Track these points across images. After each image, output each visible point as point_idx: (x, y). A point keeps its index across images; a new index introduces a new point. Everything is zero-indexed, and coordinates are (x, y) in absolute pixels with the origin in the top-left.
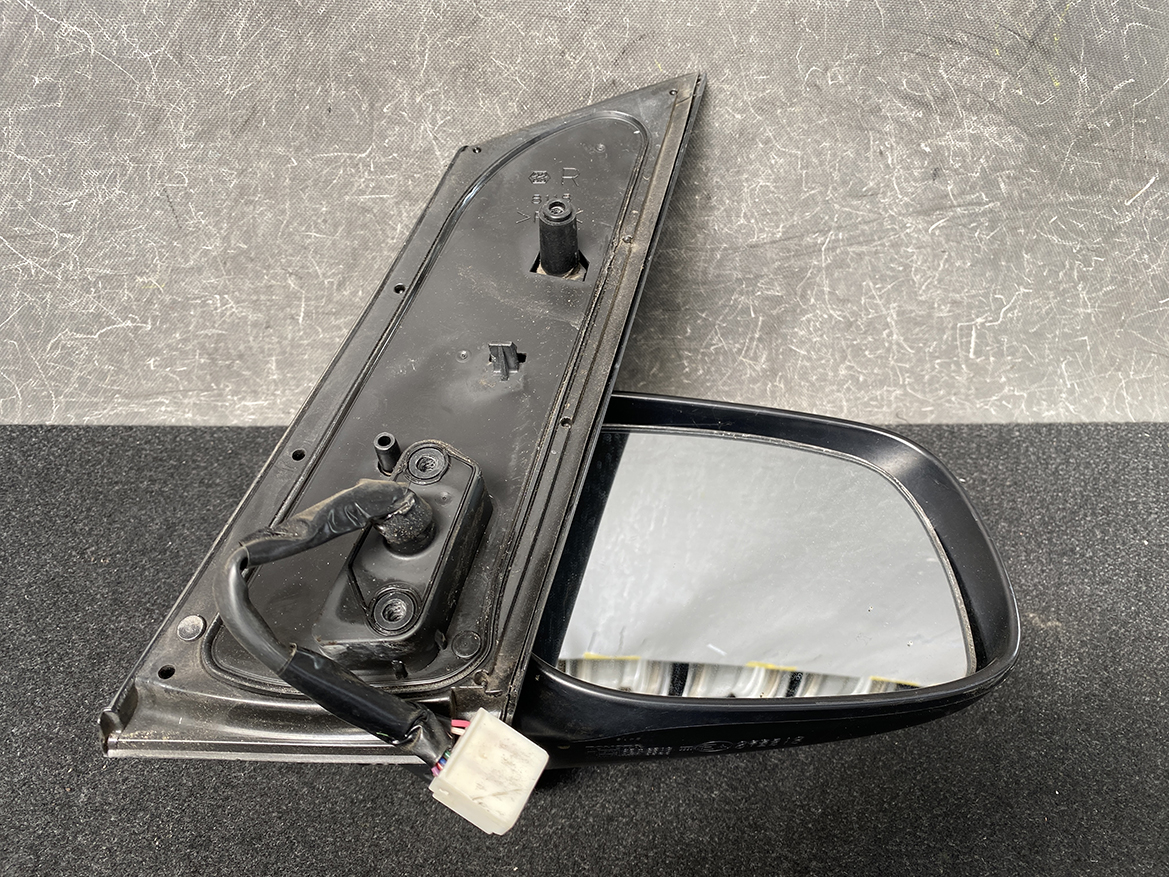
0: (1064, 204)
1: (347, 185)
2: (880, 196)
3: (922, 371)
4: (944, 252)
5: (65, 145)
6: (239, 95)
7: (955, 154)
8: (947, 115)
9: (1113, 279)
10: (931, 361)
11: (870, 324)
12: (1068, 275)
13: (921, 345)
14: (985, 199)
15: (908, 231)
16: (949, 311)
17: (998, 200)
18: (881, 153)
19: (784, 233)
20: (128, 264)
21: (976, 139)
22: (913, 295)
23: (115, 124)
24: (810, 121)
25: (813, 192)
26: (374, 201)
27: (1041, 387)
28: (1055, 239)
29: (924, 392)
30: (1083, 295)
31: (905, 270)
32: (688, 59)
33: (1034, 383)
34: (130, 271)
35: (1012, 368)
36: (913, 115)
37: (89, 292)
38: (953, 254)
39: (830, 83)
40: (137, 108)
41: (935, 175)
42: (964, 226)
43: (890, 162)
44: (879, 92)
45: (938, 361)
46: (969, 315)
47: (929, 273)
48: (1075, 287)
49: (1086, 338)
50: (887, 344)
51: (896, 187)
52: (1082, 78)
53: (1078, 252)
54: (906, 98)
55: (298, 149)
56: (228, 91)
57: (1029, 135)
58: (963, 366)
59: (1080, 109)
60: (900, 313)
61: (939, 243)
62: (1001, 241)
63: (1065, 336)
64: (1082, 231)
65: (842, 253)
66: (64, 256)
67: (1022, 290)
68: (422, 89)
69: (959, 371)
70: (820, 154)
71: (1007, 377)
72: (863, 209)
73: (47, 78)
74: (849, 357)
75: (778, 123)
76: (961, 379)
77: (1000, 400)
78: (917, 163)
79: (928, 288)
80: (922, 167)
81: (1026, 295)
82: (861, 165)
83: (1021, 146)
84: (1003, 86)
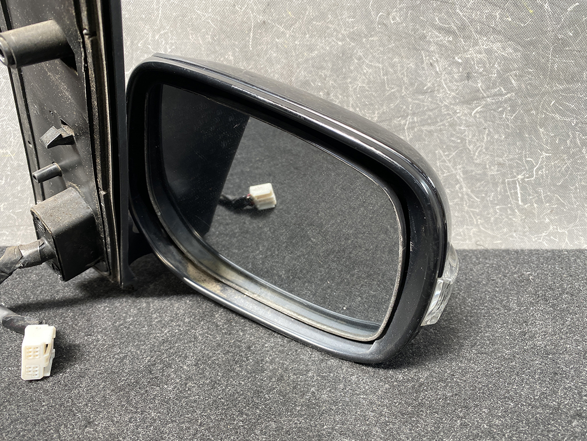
0: (557, 91)
2: (436, 92)
3: (488, 214)
4: (485, 129)
7: (478, 63)
8: (467, 38)
10: (493, 207)
12: (574, 142)
13: (483, 195)
14: (504, 92)
15: (458, 115)
16: (498, 171)
17: (512, 91)
18: (431, 64)
19: (379, 117)
21: (489, 52)
22: (470, 159)
24: (384, 45)
25: (393, 90)
27: (577, 226)
28: (558, 116)
29: (493, 230)
31: (461, 142)
32: (305, 10)
33: (571, 223)
35: (551, 212)
36: (446, 39)
38: (491, 130)
39: (392, 22)
41: (468, 77)
42: (494, 110)
43: (438, 70)
44: (423, 27)
45: (498, 207)
46: (512, 173)
47: (478, 144)
48: (580, 151)
50: (460, 195)
51: (445, 86)
52: (546, 6)
53: (576, 125)
54: (440, 29)
57: (522, 46)
58: (516, 211)
59: (550, 26)
60: (465, 172)
61: (481, 123)
62: (522, 120)
64: (574, 110)
65: (418, 131)
67: (545, 154)
68: (159, 31)
69: (514, 214)
70: (394, 66)
71: (550, 219)
72: (427, 100)
75: (365, 47)
76: (517, 219)
77: (549, 235)
78: (455, 70)
79: (480, 155)
80: (459, 72)
81: (548, 158)
82: (420, 72)
83: (519, 54)
84: (498, 16)
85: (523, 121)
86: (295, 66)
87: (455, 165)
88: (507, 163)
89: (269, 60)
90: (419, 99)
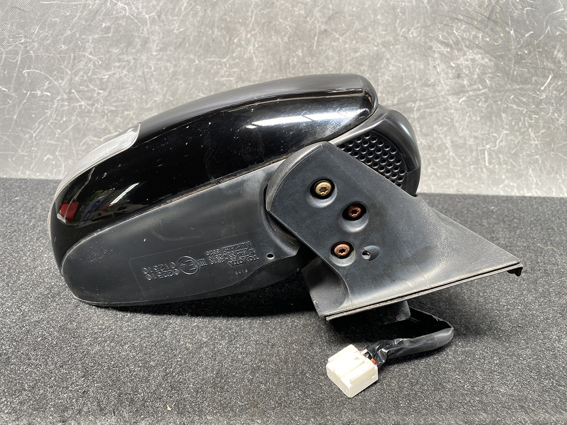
0: (515, 90)
1: (217, 73)
2: (436, 86)
3: (466, 171)
4: (467, 112)
5: (109, 52)
6: (180, 33)
7: (466, 67)
8: (460, 50)
9: (544, 126)
10: (469, 166)
11: (439, 146)
12: (524, 124)
13: (463, 158)
14: (481, 88)
15: (450, 102)
16: (474, 142)
17: (486, 88)
18: (435, 67)
19: (398, 101)
20: (122, 105)
21: (473, 60)
22: (456, 133)
23: (130, 44)
24: (404, 52)
25: (408, 83)
26: (227, 81)
27: (522, 181)
28: (515, 107)
29: (468, 182)
30: (532, 134)
31: (451, 121)
32: (354, 23)
33: (519, 179)
34: (122, 108)
35: (507, 171)
36: (446, 50)
37: (103, 118)
38: (471, 114)
39: (411, 36)
40: (139, 37)
41: (459, 76)
42: (474, 100)
43: (439, 71)
44: (431, 41)
45: (472, 167)
46: (483, 144)
47: (462, 123)
48: (528, 130)
49: (538, 157)
50: (448, 157)
51: (442, 82)
52: (512, 32)
53: (526, 113)
54: (442, 43)
55: (199, 56)
56: (175, 31)
57: (495, 58)
58: (484, 169)
59: (513, 46)
60: (452, 142)
61: (464, 108)
62: (491, 107)
63: (528, 155)
64: (525, 103)
65: (423, 112)
66: (97, 101)
67: (505, 132)
68: (251, 31)
69: (482, 172)
70: (410, 66)
71: (505, 176)
72: (430, 92)
73: (108, 24)
74: (432, 163)
75: (391, 52)
76: (484, 176)
77: (504, 187)
78: (450, 71)
79: (462, 130)
80: (452, 73)
81: (507, 134)
82: (428, 72)
83: (492, 63)
84: (480, 37)
85: (492, 109)
86: (344, 62)
87: (446, 136)
88: (480, 136)
89: (327, 58)
90: (425, 90)
